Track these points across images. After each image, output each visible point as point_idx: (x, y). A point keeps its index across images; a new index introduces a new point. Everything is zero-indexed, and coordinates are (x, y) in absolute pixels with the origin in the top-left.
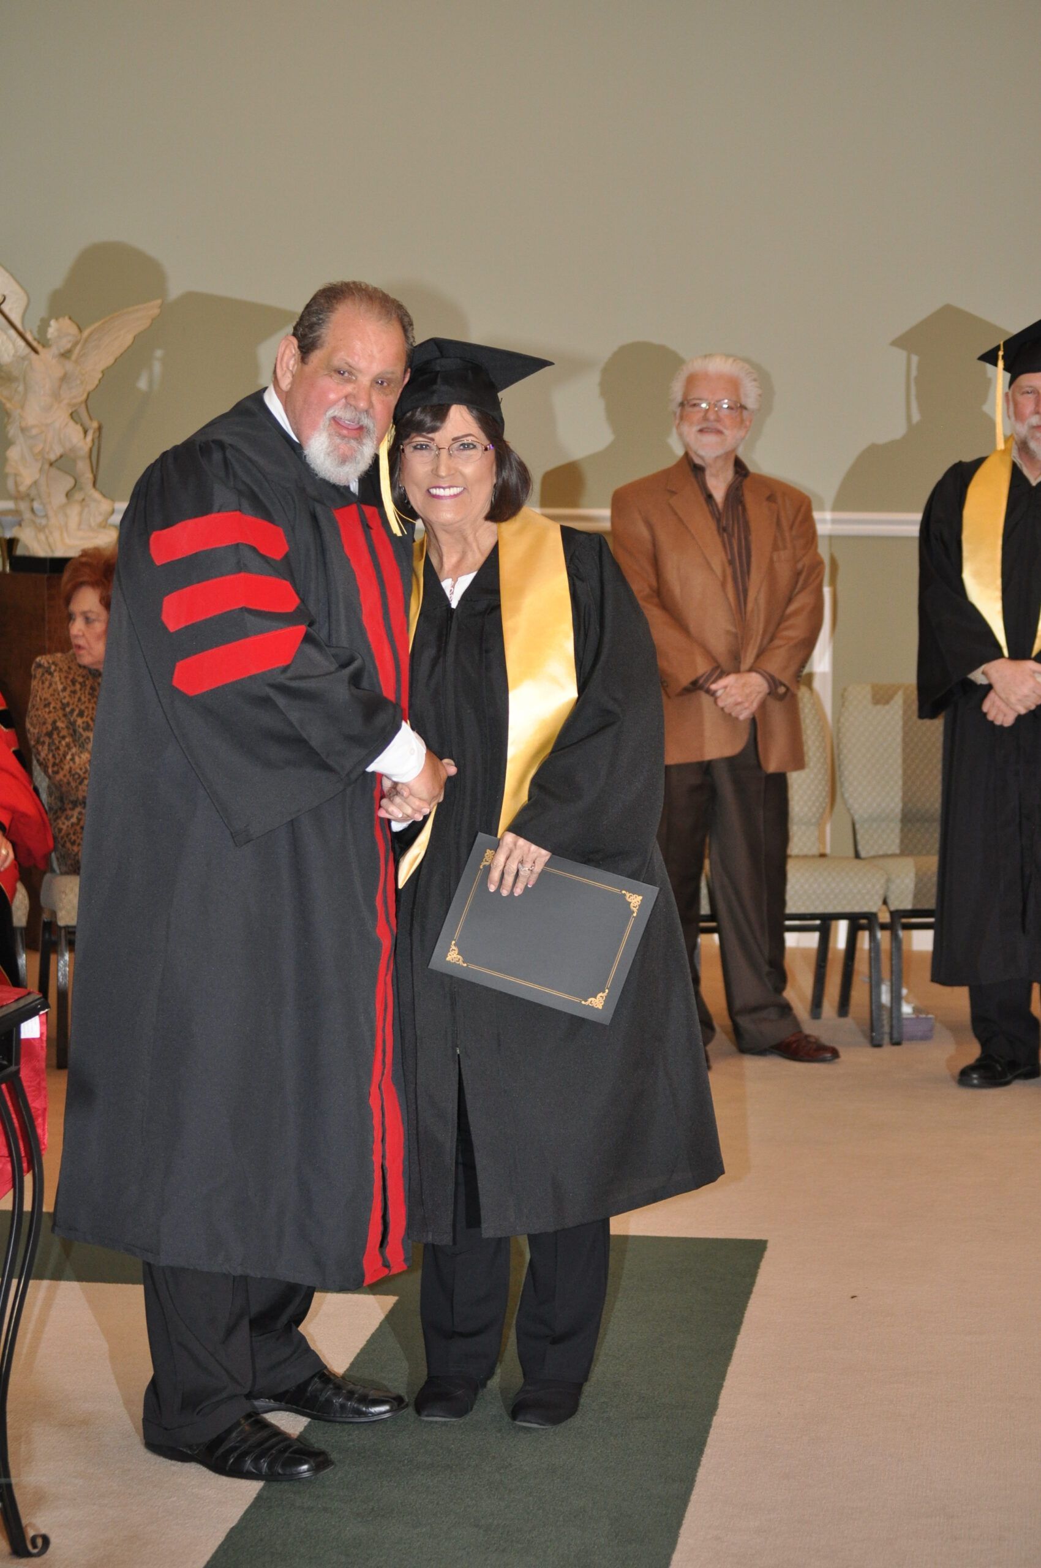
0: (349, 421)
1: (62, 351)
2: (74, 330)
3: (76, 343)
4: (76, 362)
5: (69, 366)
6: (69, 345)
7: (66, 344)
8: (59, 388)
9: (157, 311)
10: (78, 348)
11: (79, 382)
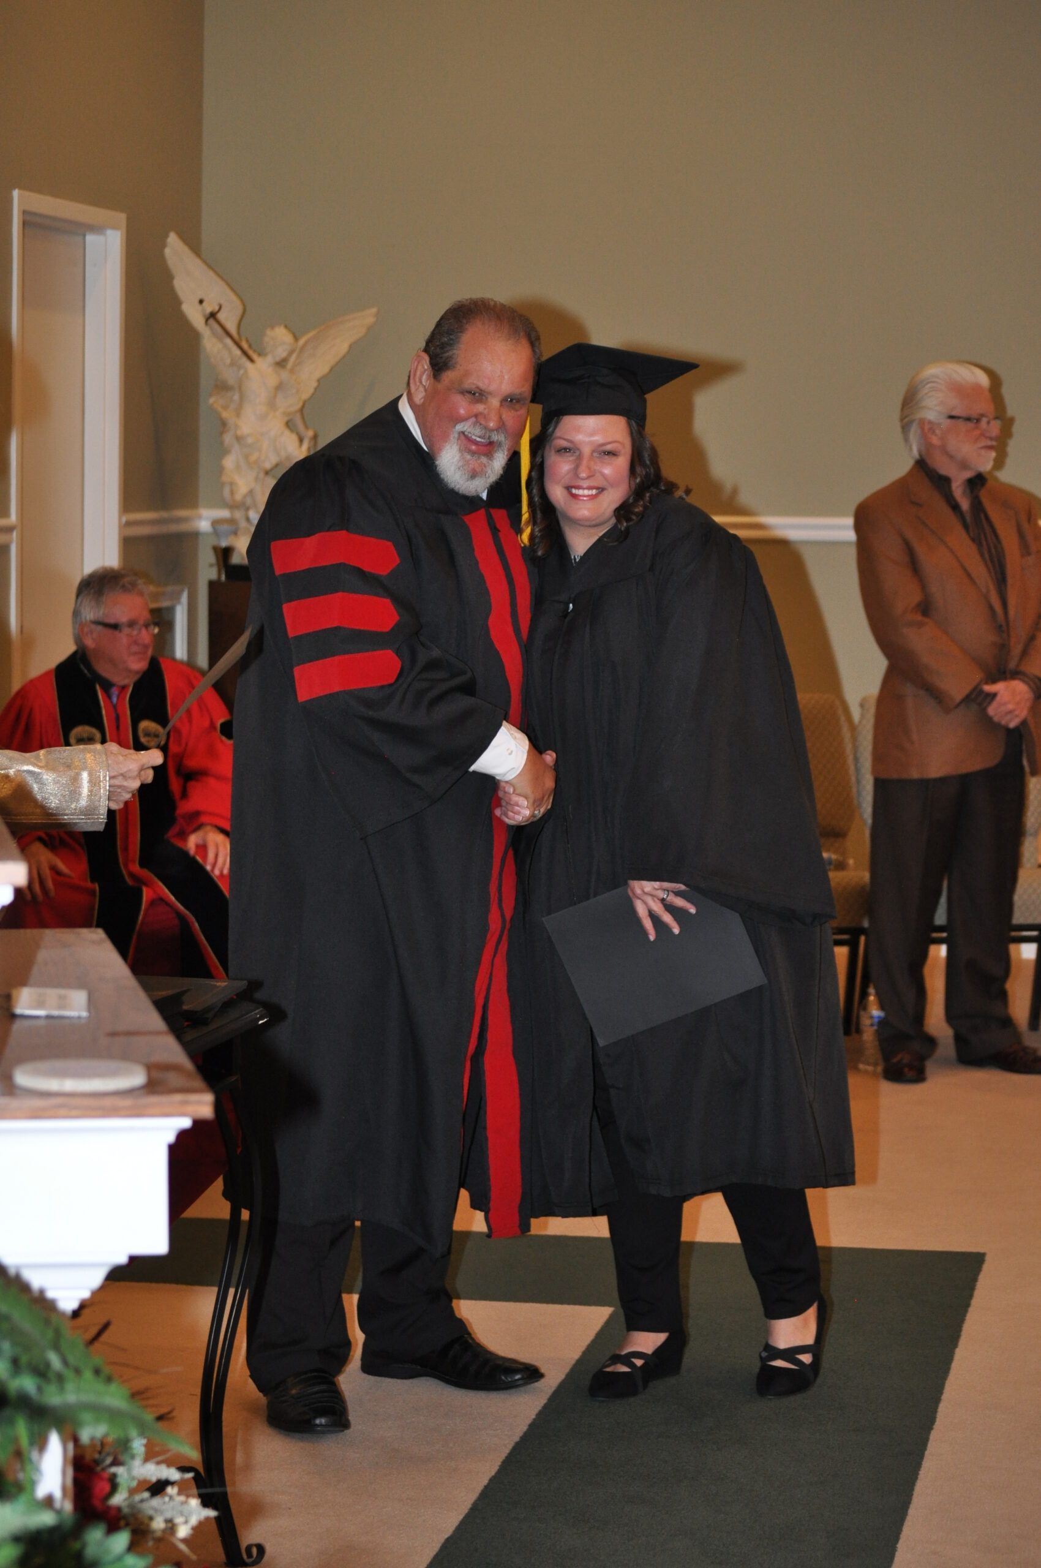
0: (479, 437)
1: (278, 359)
2: (288, 338)
3: (291, 353)
4: (292, 371)
5: (285, 375)
6: (284, 355)
7: (281, 353)
8: (275, 396)
9: (371, 320)
10: (294, 356)
11: (294, 391)
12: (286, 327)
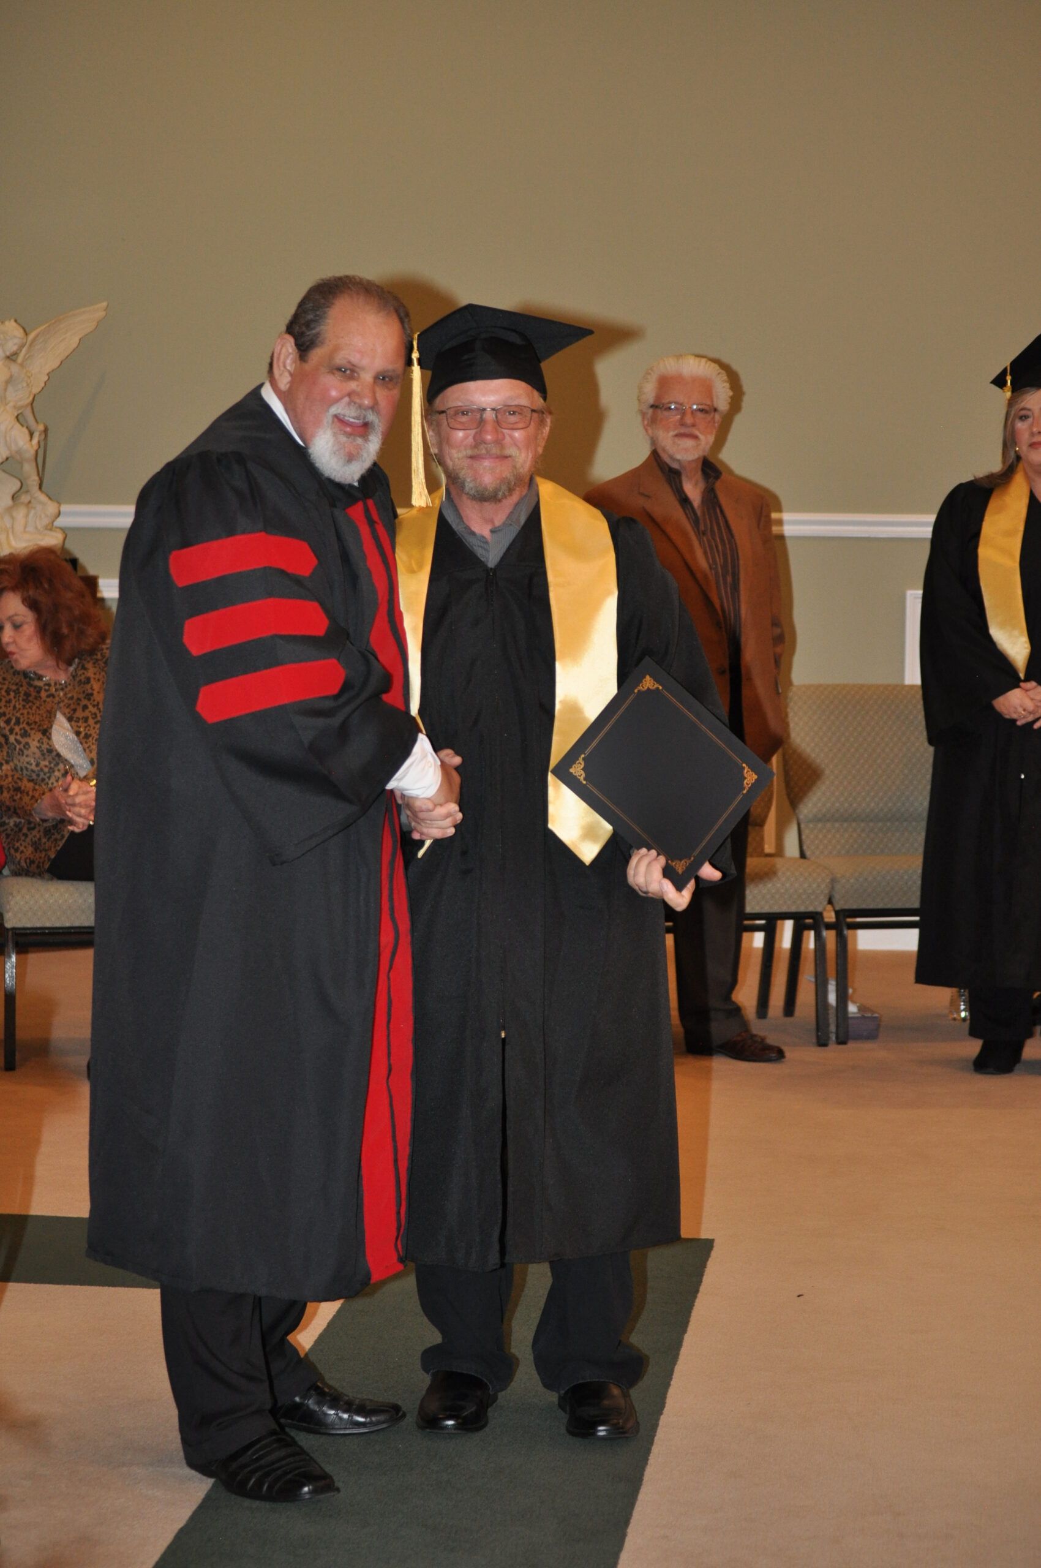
0: (354, 418)
1: (8, 354)
2: (19, 333)
3: (22, 346)
4: (22, 365)
5: (15, 368)
6: (15, 348)
7: (11, 347)
8: (5, 390)
9: (102, 314)
10: (24, 350)
11: (25, 385)
12: (16, 321)
